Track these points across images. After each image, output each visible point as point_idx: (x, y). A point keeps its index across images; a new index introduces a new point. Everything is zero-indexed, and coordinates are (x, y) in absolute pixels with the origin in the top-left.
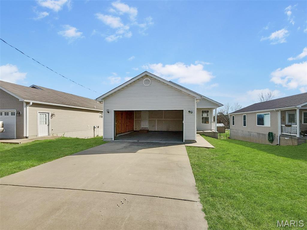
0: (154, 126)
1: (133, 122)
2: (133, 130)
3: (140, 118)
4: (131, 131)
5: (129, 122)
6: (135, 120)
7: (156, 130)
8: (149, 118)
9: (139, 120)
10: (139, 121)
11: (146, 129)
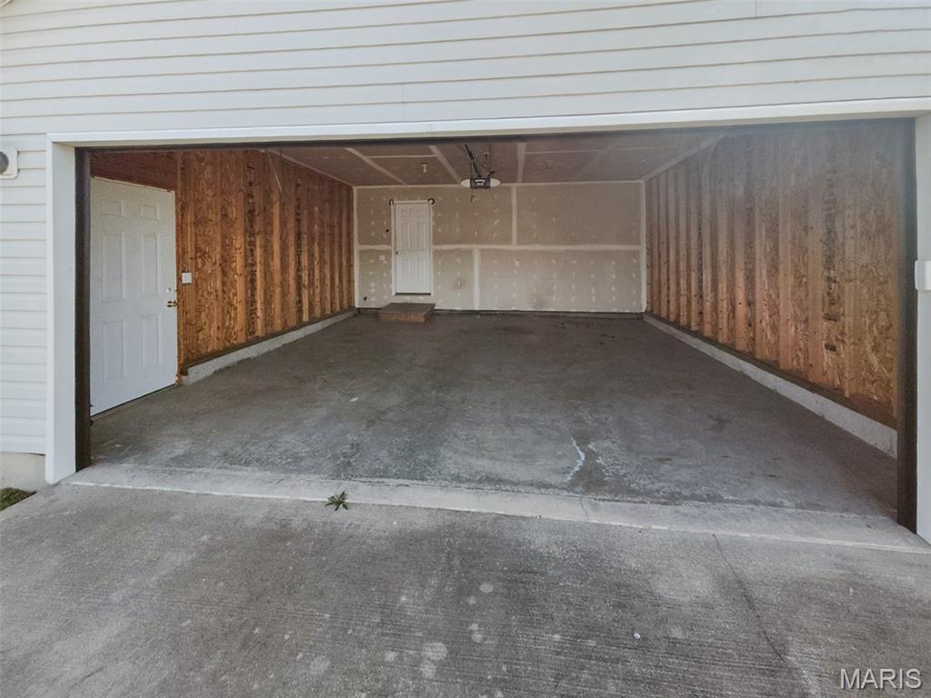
0: (462, 284)
1: (350, 266)
2: (351, 307)
3: (389, 243)
4: (334, 314)
5: (322, 262)
6: (362, 253)
7: (476, 309)
8: (437, 239)
9: (382, 252)
10: (382, 258)
11: (421, 300)
